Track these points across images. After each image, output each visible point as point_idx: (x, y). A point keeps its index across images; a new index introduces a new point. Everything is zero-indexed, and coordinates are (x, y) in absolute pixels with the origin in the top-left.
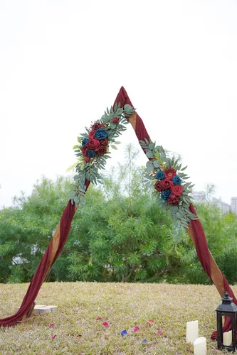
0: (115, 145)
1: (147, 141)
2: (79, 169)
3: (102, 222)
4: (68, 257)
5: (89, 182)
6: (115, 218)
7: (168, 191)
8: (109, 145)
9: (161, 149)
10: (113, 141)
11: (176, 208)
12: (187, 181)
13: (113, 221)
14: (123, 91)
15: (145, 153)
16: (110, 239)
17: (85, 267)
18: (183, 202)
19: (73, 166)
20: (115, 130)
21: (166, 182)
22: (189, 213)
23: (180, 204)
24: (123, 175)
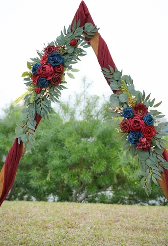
0: (72, 73)
1: (111, 69)
2: (29, 101)
3: (59, 143)
4: (30, 173)
5: (40, 117)
6: (70, 140)
7: (138, 133)
8: (66, 72)
9: (129, 80)
10: (70, 68)
11: (147, 154)
12: (161, 120)
13: (69, 142)
14: (83, 6)
15: (109, 83)
16: (66, 158)
17: (44, 182)
18: (156, 147)
19: (21, 98)
20: (72, 55)
21: (135, 122)
22: (163, 160)
23: (152, 149)
24: (78, 102)
